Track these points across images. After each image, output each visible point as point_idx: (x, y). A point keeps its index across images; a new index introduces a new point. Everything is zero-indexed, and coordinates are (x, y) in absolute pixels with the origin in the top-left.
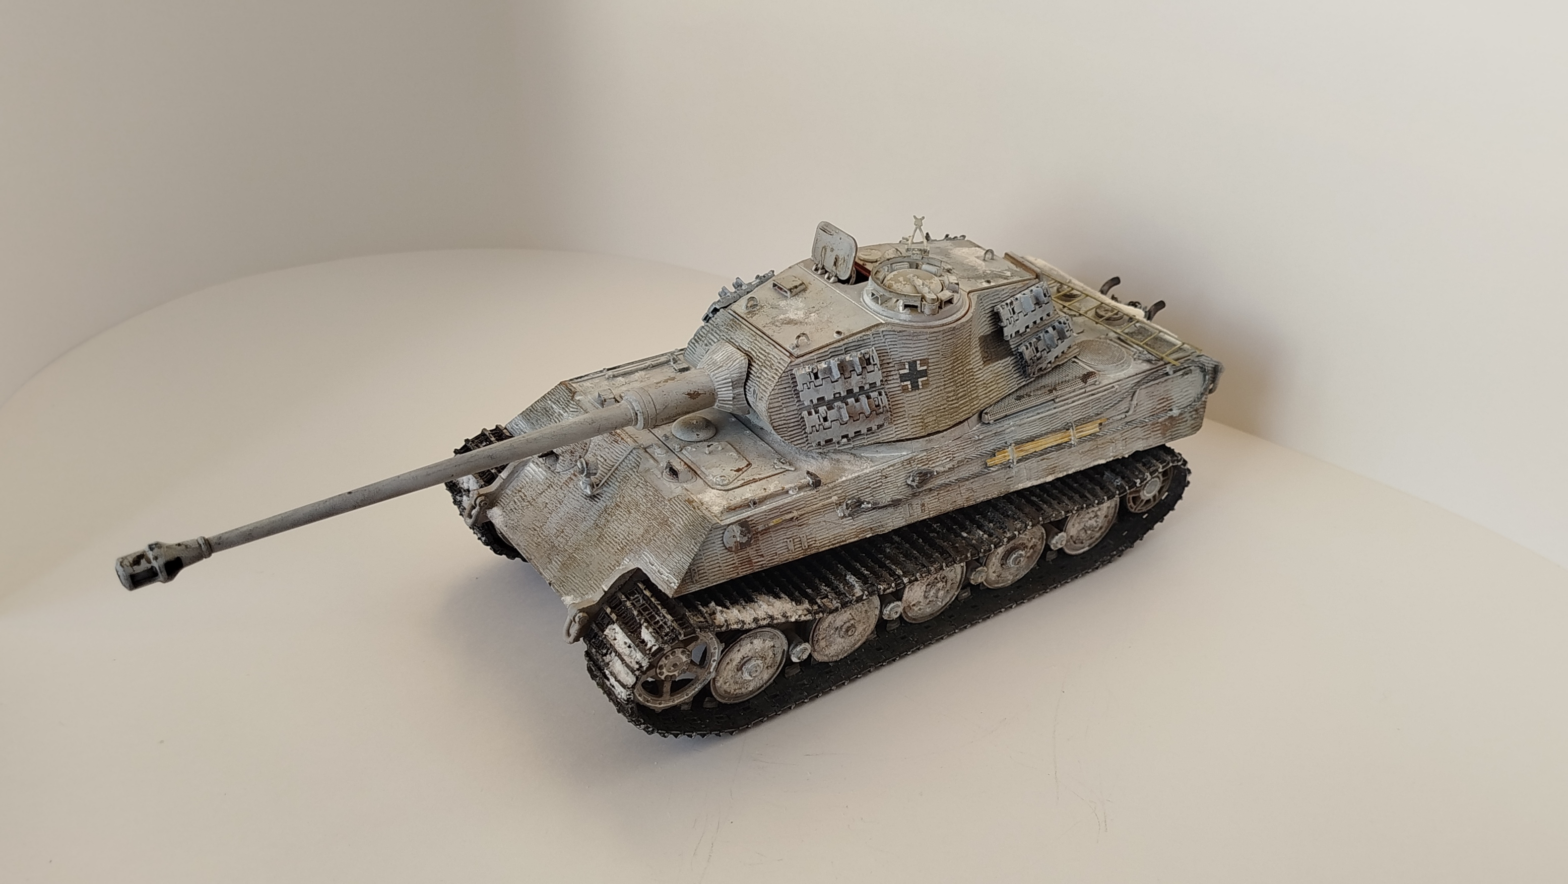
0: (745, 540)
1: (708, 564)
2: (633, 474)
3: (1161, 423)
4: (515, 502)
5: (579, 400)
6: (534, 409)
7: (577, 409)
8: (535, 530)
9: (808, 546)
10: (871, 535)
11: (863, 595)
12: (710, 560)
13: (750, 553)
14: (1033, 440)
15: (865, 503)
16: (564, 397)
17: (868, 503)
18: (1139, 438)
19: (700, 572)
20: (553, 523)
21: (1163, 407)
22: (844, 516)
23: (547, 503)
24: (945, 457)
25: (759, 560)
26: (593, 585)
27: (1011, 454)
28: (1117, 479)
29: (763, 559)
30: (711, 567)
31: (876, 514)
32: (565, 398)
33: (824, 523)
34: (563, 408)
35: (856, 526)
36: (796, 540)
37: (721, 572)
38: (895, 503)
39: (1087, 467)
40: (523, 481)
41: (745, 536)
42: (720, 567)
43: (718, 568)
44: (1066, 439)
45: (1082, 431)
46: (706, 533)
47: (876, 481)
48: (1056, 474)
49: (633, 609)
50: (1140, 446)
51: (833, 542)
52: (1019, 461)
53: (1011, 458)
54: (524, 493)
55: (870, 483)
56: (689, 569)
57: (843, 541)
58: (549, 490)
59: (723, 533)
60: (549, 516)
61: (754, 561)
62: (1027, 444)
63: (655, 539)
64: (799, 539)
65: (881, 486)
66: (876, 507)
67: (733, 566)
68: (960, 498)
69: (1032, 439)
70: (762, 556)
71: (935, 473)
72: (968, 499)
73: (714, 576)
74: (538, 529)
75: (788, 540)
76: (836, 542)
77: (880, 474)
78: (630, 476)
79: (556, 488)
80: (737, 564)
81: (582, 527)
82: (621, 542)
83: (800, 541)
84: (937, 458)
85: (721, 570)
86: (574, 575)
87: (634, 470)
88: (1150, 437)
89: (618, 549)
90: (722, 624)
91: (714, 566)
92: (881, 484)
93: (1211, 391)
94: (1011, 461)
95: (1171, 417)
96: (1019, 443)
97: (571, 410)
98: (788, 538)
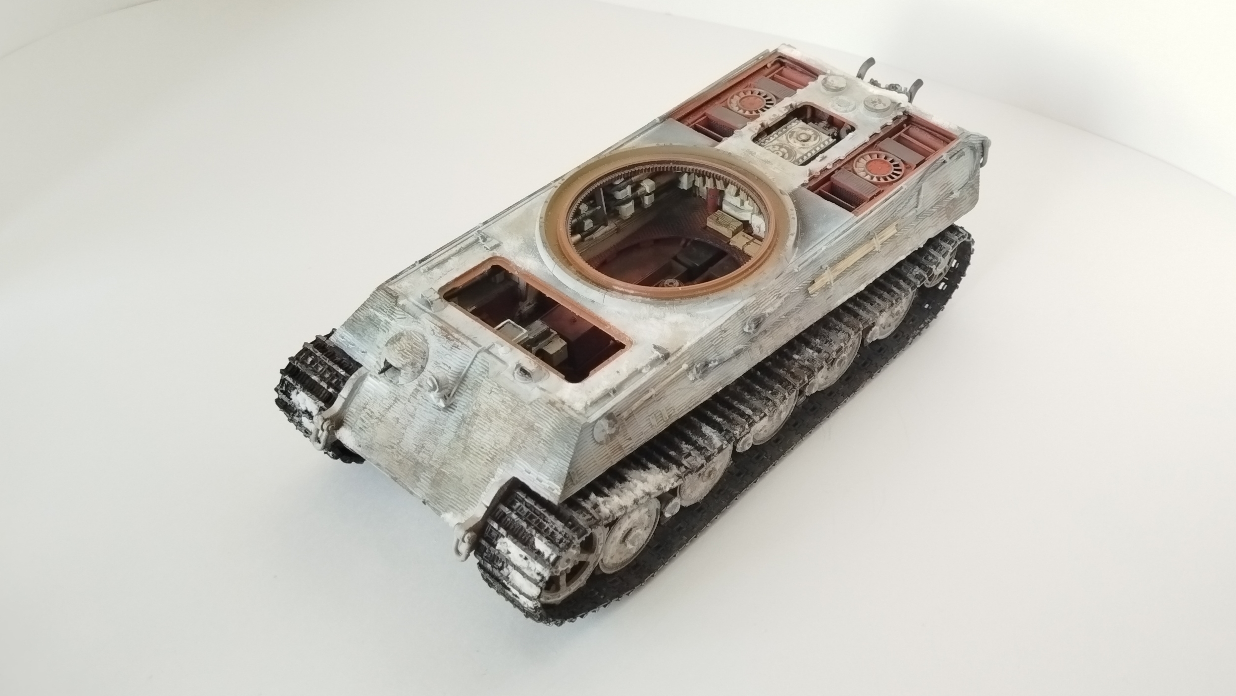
0: (613, 431)
1: (585, 463)
2: (484, 380)
3: (945, 207)
4: (363, 420)
5: (403, 305)
6: (356, 319)
7: (404, 315)
8: (393, 448)
9: (669, 416)
10: (721, 389)
11: (722, 445)
12: (585, 458)
13: (619, 440)
14: (844, 258)
15: (712, 362)
16: (386, 303)
17: (715, 361)
18: (929, 227)
19: (579, 472)
20: (410, 441)
21: (945, 192)
22: (696, 379)
23: (398, 419)
24: (772, 297)
25: (629, 443)
26: (470, 499)
27: (827, 277)
28: (915, 268)
29: (631, 441)
30: (587, 465)
31: (722, 368)
32: (388, 305)
33: (679, 391)
34: (388, 315)
35: (708, 384)
36: (657, 415)
37: (596, 466)
38: (738, 354)
39: (891, 266)
40: (366, 396)
41: (613, 427)
42: (595, 461)
43: (594, 464)
44: (871, 249)
45: (883, 237)
46: (578, 435)
47: (717, 337)
48: (867, 282)
49: (521, 520)
50: (932, 233)
51: (690, 406)
52: (835, 280)
53: (828, 280)
54: (369, 410)
55: (712, 341)
56: (569, 473)
57: (698, 402)
58: (396, 404)
59: (593, 430)
60: (403, 431)
61: (623, 446)
62: (840, 264)
63: (525, 446)
64: (660, 413)
65: (722, 341)
66: (722, 362)
67: (607, 457)
68: (790, 331)
69: (842, 258)
70: (630, 439)
71: (767, 316)
72: (797, 328)
73: (591, 471)
74: (395, 446)
75: (650, 417)
76: (692, 404)
77: (720, 330)
78: (480, 382)
79: (404, 402)
80: (609, 454)
81: (444, 439)
82: (489, 452)
83: (661, 414)
84: (766, 299)
85: (596, 464)
86: (448, 491)
87: (483, 375)
88: (938, 223)
89: (487, 460)
90: (608, 516)
91: (590, 463)
92: (722, 339)
93: (982, 165)
94: (828, 283)
95: (954, 200)
96: (833, 264)
97: (398, 316)
98: (649, 416)
